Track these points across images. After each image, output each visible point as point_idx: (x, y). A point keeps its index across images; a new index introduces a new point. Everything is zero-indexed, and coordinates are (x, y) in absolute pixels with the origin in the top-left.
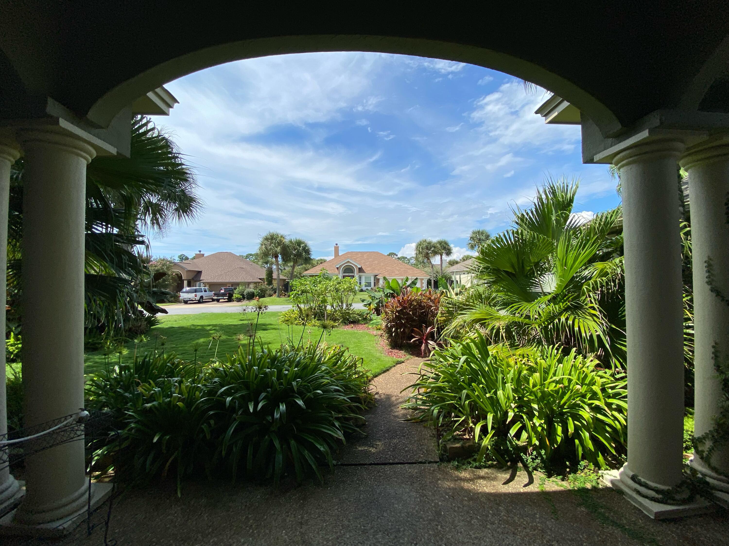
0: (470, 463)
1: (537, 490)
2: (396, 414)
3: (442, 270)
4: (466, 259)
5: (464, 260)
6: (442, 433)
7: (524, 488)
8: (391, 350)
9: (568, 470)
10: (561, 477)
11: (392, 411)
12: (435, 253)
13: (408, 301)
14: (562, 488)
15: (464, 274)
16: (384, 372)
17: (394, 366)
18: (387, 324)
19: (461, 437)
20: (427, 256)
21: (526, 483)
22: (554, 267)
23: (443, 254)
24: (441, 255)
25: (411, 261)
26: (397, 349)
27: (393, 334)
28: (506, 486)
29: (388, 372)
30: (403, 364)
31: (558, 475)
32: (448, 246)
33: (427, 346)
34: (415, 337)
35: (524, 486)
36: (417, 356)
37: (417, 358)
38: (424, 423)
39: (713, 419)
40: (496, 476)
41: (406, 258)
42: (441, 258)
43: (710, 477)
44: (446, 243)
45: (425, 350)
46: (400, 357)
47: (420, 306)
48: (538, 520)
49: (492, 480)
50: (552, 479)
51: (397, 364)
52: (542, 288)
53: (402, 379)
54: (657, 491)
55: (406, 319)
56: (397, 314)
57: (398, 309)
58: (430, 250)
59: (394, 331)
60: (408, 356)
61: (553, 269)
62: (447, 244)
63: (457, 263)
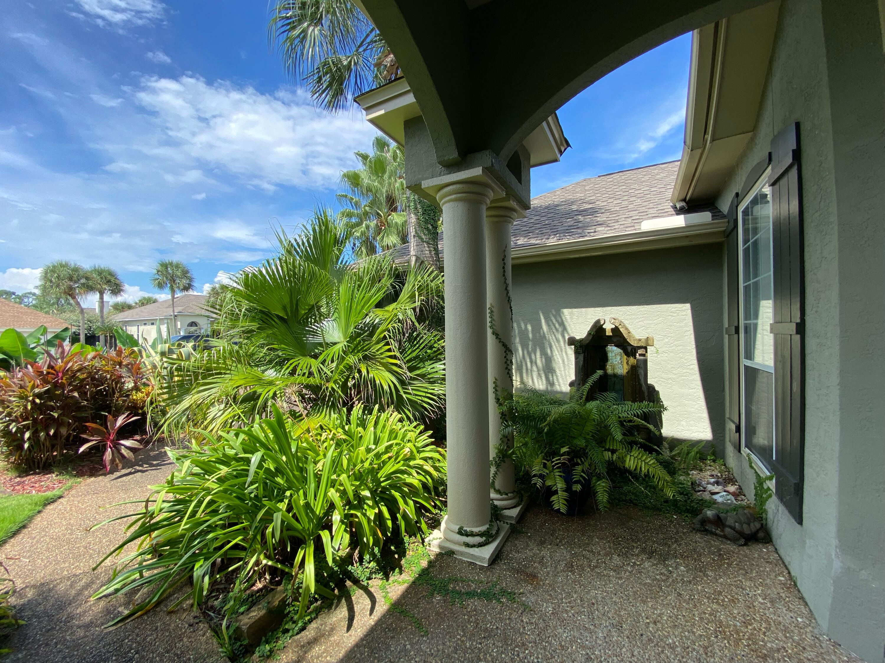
0: (287, 631)
1: (385, 607)
2: (87, 619)
3: (102, 317)
4: (147, 304)
5: (143, 303)
6: (210, 604)
7: (372, 617)
8: (18, 479)
9: (396, 556)
10: (397, 570)
11: (70, 617)
12: (90, 288)
13: (65, 373)
14: (406, 585)
15: (145, 324)
16: (15, 534)
17: (39, 512)
18: (8, 426)
19: (248, 592)
20: (70, 293)
21: (370, 607)
22: (335, 312)
23: (106, 292)
24: (102, 294)
25: (26, 300)
26: (35, 474)
27: (26, 446)
28: (352, 632)
29: (25, 531)
30: (61, 500)
31: (393, 570)
32: (116, 278)
33: (119, 451)
34: (88, 441)
35: (371, 614)
36: (91, 475)
37: (93, 479)
38: (166, 606)
39: (496, 448)
40: (331, 624)
41: (14, 293)
42: (102, 298)
43: (496, 500)
44: (111, 274)
45: (113, 461)
46: (48, 488)
47: (93, 379)
48: (412, 653)
49: (330, 635)
50: (391, 579)
51: (45, 505)
52: (324, 338)
53: (71, 534)
54: (481, 535)
55: (61, 408)
56: (38, 401)
57: (37, 390)
58: (76, 282)
59: (29, 439)
60: (72, 481)
61: (333, 314)
62: (113, 276)
63: (130, 307)
